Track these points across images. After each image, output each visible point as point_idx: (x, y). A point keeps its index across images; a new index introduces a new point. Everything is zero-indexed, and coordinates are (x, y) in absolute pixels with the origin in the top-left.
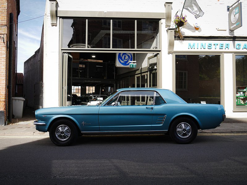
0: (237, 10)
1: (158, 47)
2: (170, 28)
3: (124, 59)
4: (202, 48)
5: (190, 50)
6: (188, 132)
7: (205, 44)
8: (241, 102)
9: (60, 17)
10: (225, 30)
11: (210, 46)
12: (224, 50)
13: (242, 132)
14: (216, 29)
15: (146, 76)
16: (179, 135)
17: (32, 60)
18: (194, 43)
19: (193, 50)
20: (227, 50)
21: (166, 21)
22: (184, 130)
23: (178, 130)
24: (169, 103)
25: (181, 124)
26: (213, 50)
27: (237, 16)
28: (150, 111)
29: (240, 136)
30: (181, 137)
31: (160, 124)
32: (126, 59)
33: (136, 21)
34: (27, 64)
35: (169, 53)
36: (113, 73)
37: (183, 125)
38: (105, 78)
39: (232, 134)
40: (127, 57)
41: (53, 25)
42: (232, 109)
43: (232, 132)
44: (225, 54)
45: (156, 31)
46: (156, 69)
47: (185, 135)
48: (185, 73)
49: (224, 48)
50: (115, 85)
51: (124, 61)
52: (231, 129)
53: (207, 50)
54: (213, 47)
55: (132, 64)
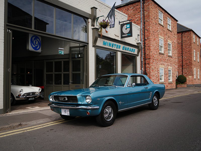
0: (128, 26)
3: (35, 44)
4: (109, 46)
5: (104, 46)
7: (111, 43)
10: (118, 37)
14: (115, 34)
18: (106, 42)
21: (92, 21)
23: (154, 101)
26: (114, 48)
27: (129, 29)
32: (36, 44)
35: (94, 46)
40: (37, 42)
44: (118, 52)
49: (118, 48)
51: (35, 46)
53: (111, 48)
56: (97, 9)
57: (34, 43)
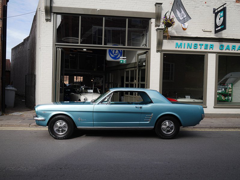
0: (222, 14)
1: (147, 44)
2: (159, 28)
3: (115, 53)
4: (189, 48)
5: (177, 49)
6: (172, 128)
7: (191, 44)
8: (222, 98)
9: (54, 13)
10: (211, 32)
11: (196, 46)
12: (208, 50)
13: (220, 128)
14: (202, 30)
15: (135, 71)
16: (164, 132)
17: (20, 47)
18: (181, 43)
19: (180, 49)
20: (211, 50)
21: (156, 21)
22: (168, 127)
23: (163, 126)
24: (156, 103)
25: (165, 122)
26: (198, 49)
27: (222, 19)
28: (139, 110)
29: (217, 131)
30: (166, 133)
31: (147, 121)
32: (116, 53)
33: (127, 20)
34: (15, 51)
35: (158, 51)
36: (103, 65)
37: (167, 123)
38: (95, 70)
39: (211, 130)
40: (117, 52)
41: (47, 20)
42: (213, 105)
43: (211, 128)
44: (209, 54)
45: (146, 29)
46: (145, 66)
47: (168, 131)
48: (172, 65)
49: (208, 48)
50: (104, 76)
51: (114, 55)
52: (210, 124)
53: (192, 49)
54: (199, 47)
55: (122, 60)
56: (161, 4)
57: (113, 53)
